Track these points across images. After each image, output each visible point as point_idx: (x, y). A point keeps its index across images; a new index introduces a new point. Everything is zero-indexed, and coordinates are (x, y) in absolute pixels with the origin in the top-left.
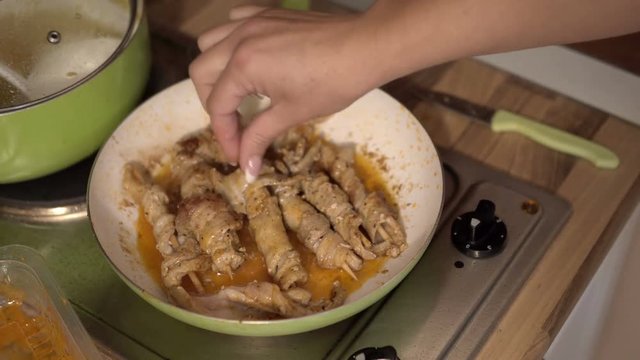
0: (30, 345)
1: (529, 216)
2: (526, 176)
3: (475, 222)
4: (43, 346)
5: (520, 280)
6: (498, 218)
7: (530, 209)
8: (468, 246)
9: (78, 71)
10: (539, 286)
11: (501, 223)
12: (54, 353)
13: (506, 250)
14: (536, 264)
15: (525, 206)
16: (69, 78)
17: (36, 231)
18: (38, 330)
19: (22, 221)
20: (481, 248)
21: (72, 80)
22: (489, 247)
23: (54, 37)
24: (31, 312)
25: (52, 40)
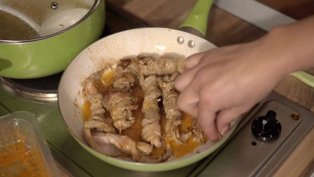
0: (26, 163)
1: (294, 121)
2: (295, 100)
3: (265, 122)
4: (33, 165)
5: (285, 156)
6: (277, 121)
7: (295, 117)
8: (260, 134)
9: (64, 24)
10: (296, 159)
11: (279, 123)
12: (38, 169)
13: (280, 139)
14: (296, 147)
15: (293, 116)
16: (60, 27)
17: (37, 105)
18: (31, 156)
19: (31, 99)
20: (267, 136)
21: (61, 28)
22: (271, 136)
23: (54, 5)
24: (29, 147)
25: (53, 7)
